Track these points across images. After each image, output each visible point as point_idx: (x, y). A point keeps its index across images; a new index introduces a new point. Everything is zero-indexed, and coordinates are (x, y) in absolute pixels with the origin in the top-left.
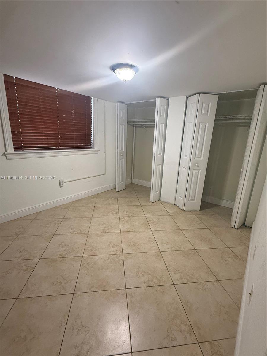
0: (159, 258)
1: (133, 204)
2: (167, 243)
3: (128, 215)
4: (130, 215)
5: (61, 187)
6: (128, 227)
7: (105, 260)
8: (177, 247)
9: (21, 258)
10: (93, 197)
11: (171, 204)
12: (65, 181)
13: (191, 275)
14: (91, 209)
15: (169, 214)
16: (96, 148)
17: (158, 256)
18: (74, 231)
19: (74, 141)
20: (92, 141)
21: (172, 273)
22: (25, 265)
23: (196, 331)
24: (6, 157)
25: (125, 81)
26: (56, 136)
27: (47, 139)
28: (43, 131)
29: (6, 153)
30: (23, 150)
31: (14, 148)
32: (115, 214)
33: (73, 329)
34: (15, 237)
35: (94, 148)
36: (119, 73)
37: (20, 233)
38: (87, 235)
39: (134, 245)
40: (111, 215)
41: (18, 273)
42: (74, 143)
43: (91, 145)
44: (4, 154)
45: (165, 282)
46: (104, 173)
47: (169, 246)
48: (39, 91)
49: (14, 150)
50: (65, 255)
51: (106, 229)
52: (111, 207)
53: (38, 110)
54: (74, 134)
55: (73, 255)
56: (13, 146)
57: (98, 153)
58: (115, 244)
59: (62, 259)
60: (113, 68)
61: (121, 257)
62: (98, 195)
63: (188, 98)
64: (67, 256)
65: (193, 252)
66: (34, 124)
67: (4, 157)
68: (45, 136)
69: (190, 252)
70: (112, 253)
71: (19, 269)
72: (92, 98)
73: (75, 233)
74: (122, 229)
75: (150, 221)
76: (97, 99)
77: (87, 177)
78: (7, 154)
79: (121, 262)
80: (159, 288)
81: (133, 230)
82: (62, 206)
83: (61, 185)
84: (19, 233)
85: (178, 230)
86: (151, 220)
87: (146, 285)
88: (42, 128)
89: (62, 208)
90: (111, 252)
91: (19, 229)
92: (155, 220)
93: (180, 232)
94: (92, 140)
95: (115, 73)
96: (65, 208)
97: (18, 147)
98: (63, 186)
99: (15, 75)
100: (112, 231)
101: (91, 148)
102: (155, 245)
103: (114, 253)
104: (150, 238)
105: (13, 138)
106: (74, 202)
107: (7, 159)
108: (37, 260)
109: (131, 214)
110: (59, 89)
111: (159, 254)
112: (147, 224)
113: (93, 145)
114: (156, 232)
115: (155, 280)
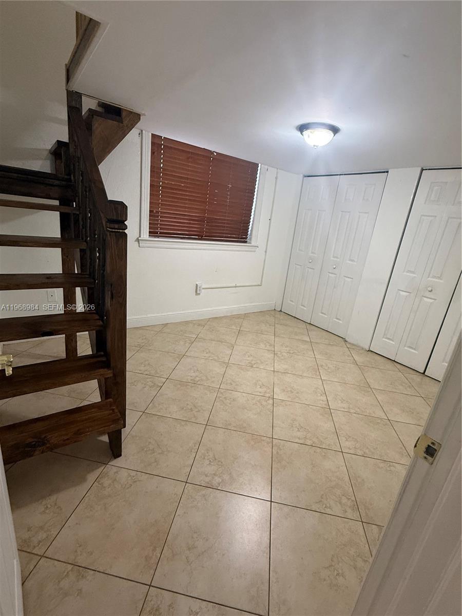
0: (326, 416)
1: (297, 337)
2: (343, 401)
3: (287, 351)
4: (292, 352)
5: (197, 294)
6: (286, 367)
7: (248, 400)
8: (358, 410)
9: (146, 373)
10: (238, 317)
11: (363, 349)
12: (203, 287)
13: (372, 450)
14: (234, 332)
15: (355, 363)
16: (253, 243)
17: (326, 413)
18: (209, 357)
19: (224, 230)
20: (249, 233)
21: (342, 439)
22: (150, 381)
23: (362, 509)
24: (139, 244)
25: (315, 147)
26: (201, 220)
27: (190, 223)
28: (185, 211)
29: (140, 238)
30: (158, 237)
31: (150, 232)
32: (268, 346)
33: (204, 458)
34: (139, 348)
35: (250, 243)
36: (309, 136)
37: (144, 344)
38: (227, 365)
39: (291, 391)
40: (262, 346)
41: (144, 388)
42: (224, 233)
43: (246, 238)
44: (138, 240)
45: (329, 445)
46: (259, 283)
47: (345, 405)
48: (190, 155)
49: (149, 235)
50: (197, 382)
51: (253, 362)
52: (265, 336)
53: (185, 183)
54: (225, 220)
55: (207, 383)
56: (148, 230)
57: (255, 251)
58: (265, 384)
59: (193, 385)
60: (302, 128)
61: (271, 401)
62: (246, 316)
63: (424, 171)
64: (199, 383)
65: (384, 422)
66: (177, 202)
67: (137, 243)
68: (187, 219)
69: (379, 421)
70: (259, 394)
71: (145, 384)
72: (260, 165)
73: (211, 358)
74: (277, 367)
75: (322, 366)
76: (266, 167)
77: (234, 285)
78: (141, 240)
79: (270, 407)
80: (319, 450)
81: (292, 373)
82: (194, 322)
83: (198, 292)
84: (142, 345)
85: (366, 387)
86: (324, 364)
87: (301, 442)
88: (186, 208)
89: (194, 324)
90: (257, 392)
91: (143, 339)
92: (331, 366)
93: (369, 391)
94: (250, 230)
95: (303, 135)
96: (199, 325)
97: (154, 232)
98: (199, 294)
99: (164, 135)
100: (262, 367)
101: (246, 242)
102: (324, 398)
103: (261, 394)
104: (317, 388)
105: (150, 220)
106: (211, 320)
107: (139, 246)
108: (164, 380)
109: (293, 350)
110: (216, 152)
111: (328, 411)
112: (316, 369)
113: (251, 239)
114: (329, 382)
115: (315, 440)
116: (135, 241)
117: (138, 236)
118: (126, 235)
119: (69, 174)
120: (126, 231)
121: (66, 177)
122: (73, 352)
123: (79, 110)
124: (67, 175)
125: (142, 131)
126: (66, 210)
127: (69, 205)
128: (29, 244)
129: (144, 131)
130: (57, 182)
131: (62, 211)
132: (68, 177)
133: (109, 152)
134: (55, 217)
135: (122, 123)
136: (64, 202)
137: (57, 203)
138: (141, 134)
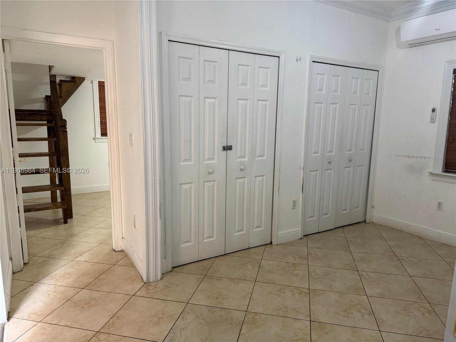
116: (93, 139)
117: (94, 136)
118: (67, 131)
119: (51, 109)
120: (67, 130)
121: (49, 110)
122: (55, 199)
123: (55, 82)
124: (50, 110)
125: (92, 81)
126: (49, 125)
127: (51, 123)
128: (32, 140)
129: (93, 81)
130: (45, 113)
131: (48, 126)
132: (51, 110)
133: (70, 97)
134: (45, 128)
135: (76, 83)
136: (49, 122)
137: (46, 122)
138: (92, 82)
